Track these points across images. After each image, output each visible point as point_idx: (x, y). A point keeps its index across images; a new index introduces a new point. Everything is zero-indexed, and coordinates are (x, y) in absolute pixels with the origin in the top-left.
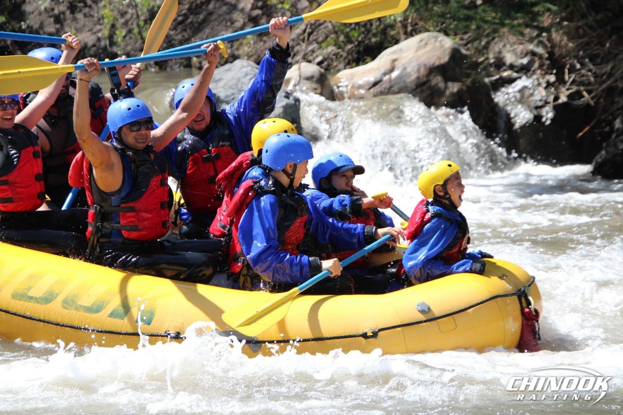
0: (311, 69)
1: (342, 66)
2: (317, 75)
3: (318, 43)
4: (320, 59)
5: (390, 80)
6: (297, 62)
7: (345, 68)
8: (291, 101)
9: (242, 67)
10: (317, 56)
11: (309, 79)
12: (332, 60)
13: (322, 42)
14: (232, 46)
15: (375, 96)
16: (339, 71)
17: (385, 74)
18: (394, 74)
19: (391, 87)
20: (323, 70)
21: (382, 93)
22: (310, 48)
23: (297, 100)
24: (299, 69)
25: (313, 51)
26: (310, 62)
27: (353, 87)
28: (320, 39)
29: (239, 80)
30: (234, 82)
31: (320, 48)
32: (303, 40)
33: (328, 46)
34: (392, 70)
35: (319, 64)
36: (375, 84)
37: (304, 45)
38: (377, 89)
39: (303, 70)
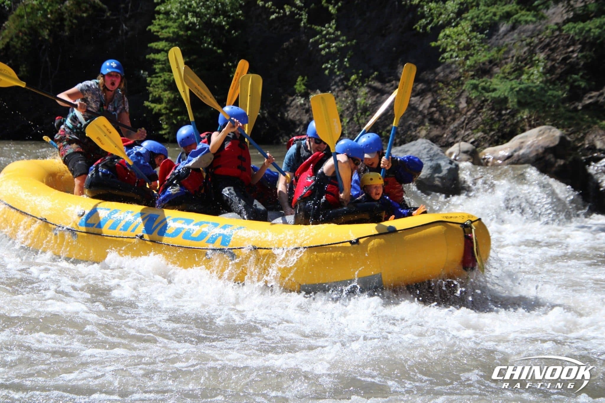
0: (466, 146)
1: (487, 145)
2: (470, 150)
3: (472, 130)
4: (472, 140)
5: (518, 156)
6: (457, 142)
7: (489, 146)
8: (453, 166)
9: (423, 143)
10: (471, 138)
11: (466, 152)
12: (480, 141)
13: (475, 129)
14: (416, 130)
15: (508, 164)
16: (485, 148)
17: (515, 151)
18: (521, 152)
19: (519, 160)
20: (474, 147)
21: (513, 163)
22: (467, 133)
23: (457, 166)
24: (459, 146)
25: (468, 135)
26: (466, 141)
27: (494, 158)
28: (474, 127)
29: (420, 151)
30: (417, 152)
31: (473, 134)
32: (462, 128)
33: (478, 132)
34: (520, 148)
35: (472, 143)
36: (509, 157)
37: (463, 132)
38: (510, 160)
39: (462, 146)
